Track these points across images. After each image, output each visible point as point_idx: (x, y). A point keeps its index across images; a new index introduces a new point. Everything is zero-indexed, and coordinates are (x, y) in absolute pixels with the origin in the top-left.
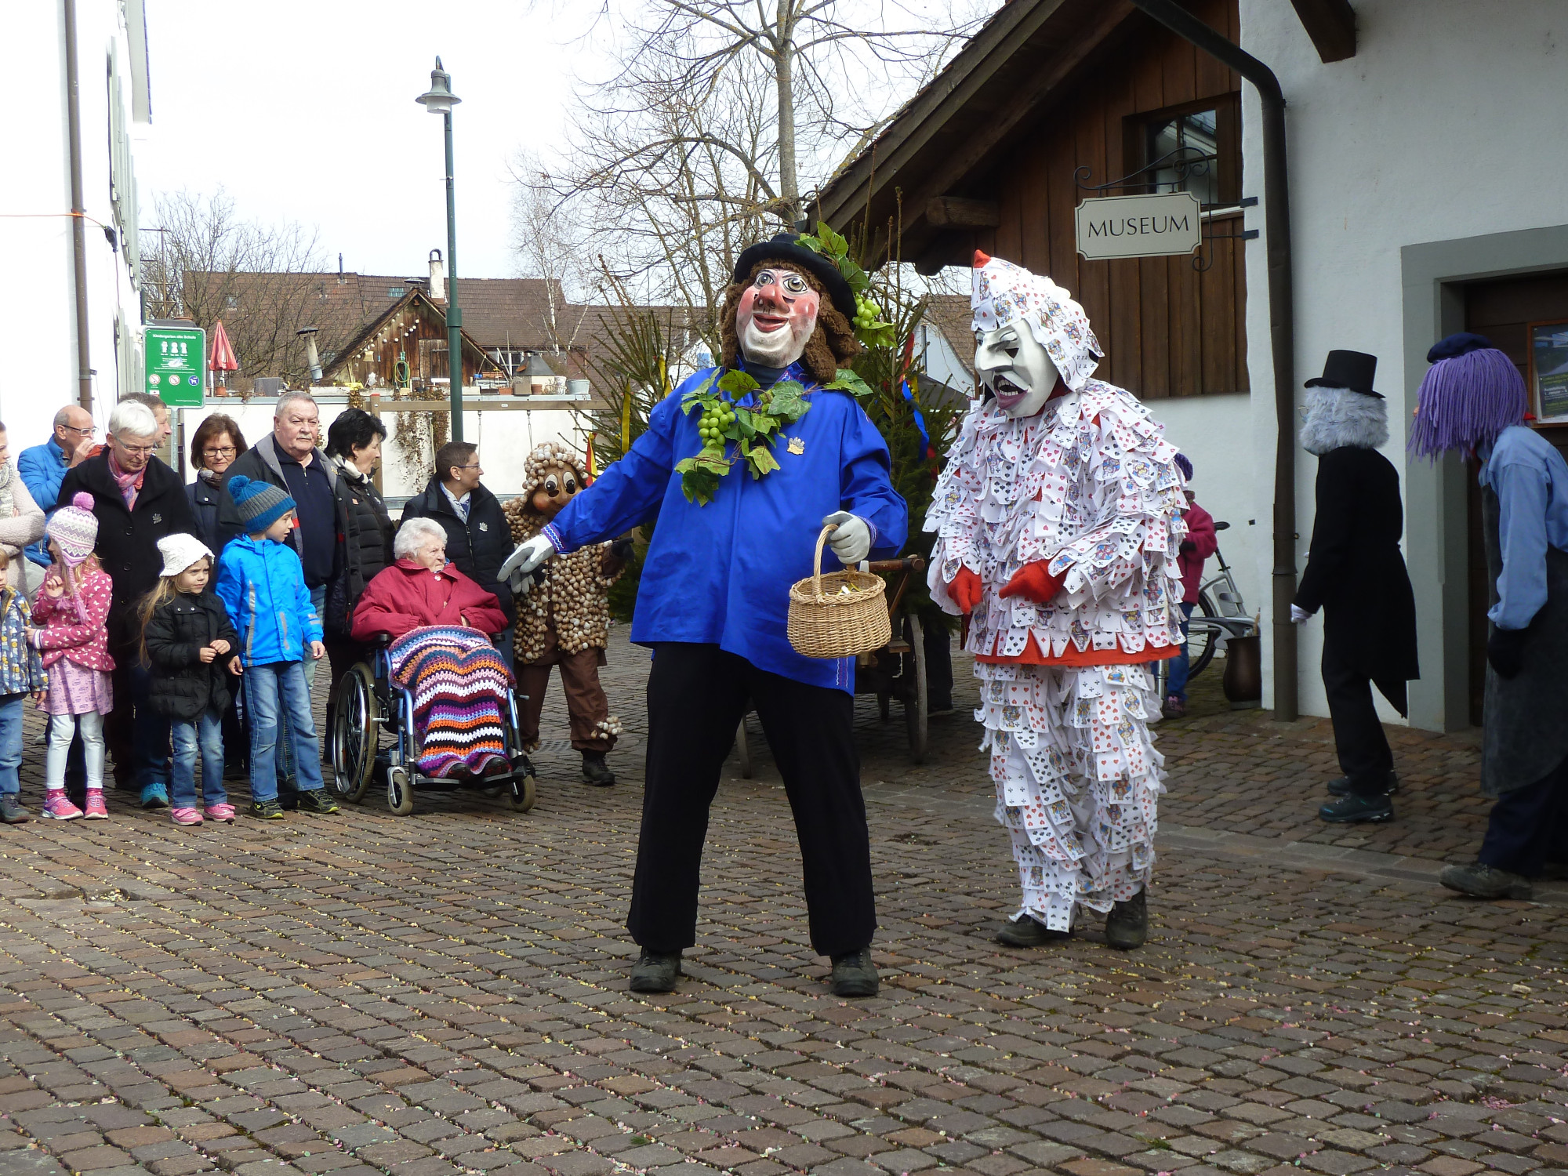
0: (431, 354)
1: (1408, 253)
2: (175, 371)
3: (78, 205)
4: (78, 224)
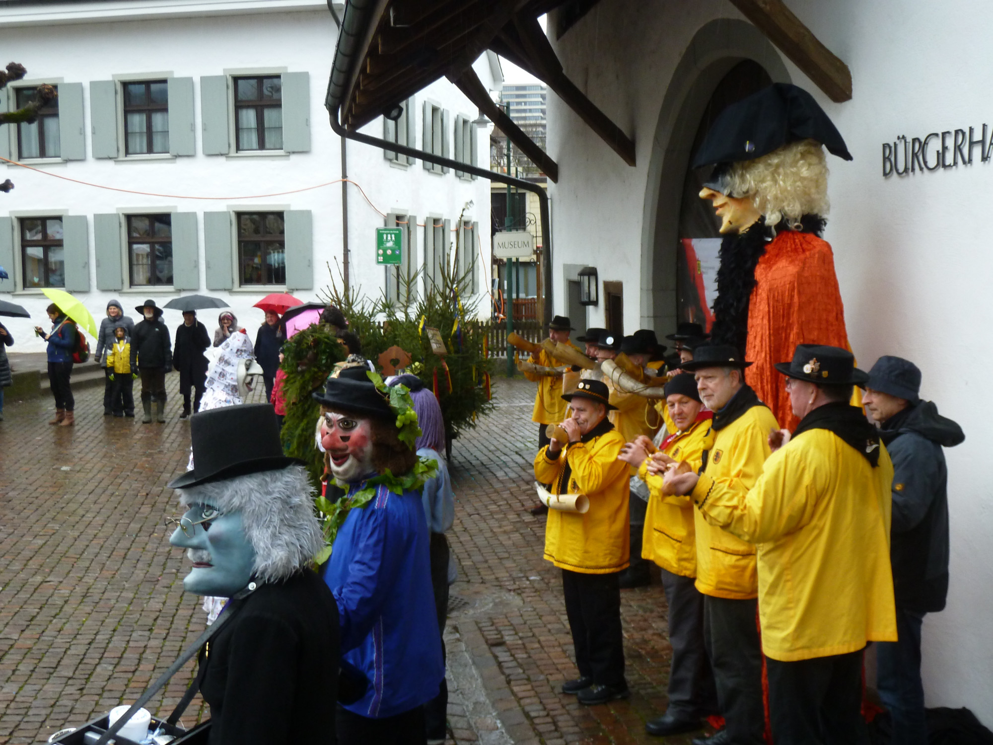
2: (390, 248)
3: (344, 175)
4: (345, 184)
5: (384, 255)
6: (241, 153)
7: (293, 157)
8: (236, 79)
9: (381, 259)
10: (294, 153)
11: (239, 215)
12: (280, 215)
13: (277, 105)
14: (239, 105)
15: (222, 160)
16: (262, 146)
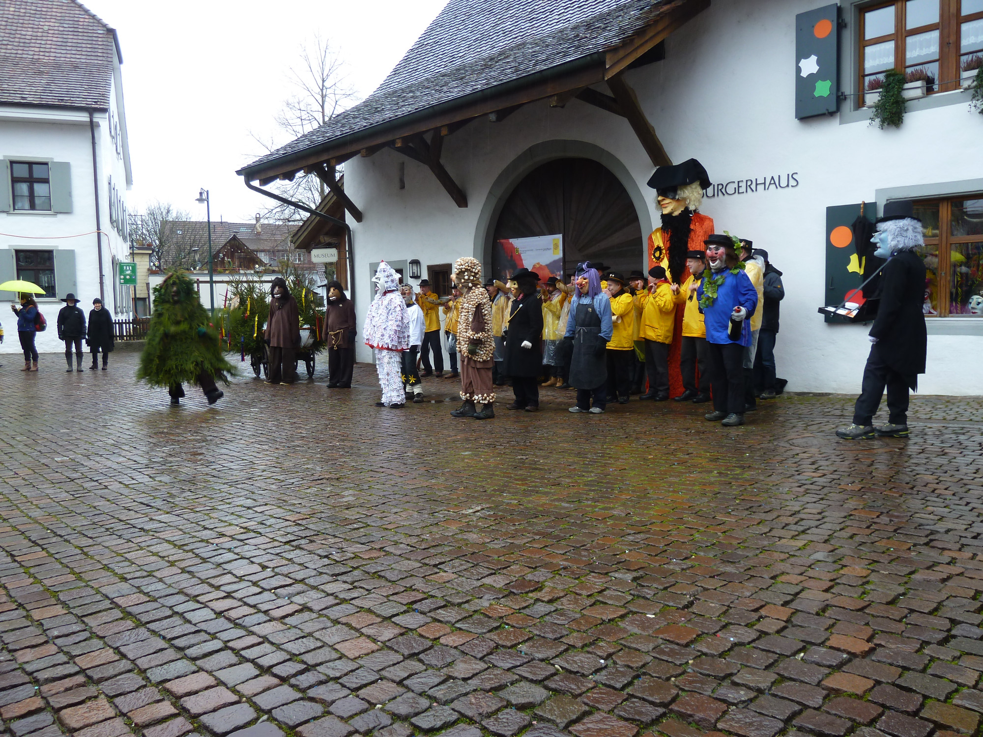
0: (239, 258)
1: (371, 264)
2: (128, 275)
3: (98, 229)
4: (99, 234)
5: (125, 279)
6: (16, 211)
7: (60, 216)
8: (12, 163)
9: (122, 281)
10: (61, 213)
11: (17, 252)
12: (50, 252)
13: (46, 181)
14: (15, 180)
15: (4, 215)
16: (33, 207)
